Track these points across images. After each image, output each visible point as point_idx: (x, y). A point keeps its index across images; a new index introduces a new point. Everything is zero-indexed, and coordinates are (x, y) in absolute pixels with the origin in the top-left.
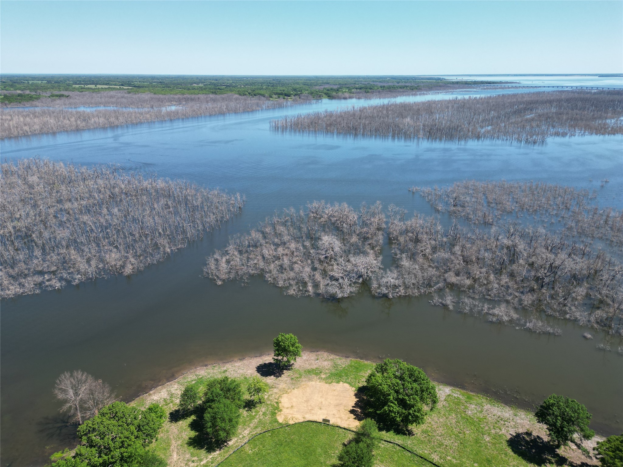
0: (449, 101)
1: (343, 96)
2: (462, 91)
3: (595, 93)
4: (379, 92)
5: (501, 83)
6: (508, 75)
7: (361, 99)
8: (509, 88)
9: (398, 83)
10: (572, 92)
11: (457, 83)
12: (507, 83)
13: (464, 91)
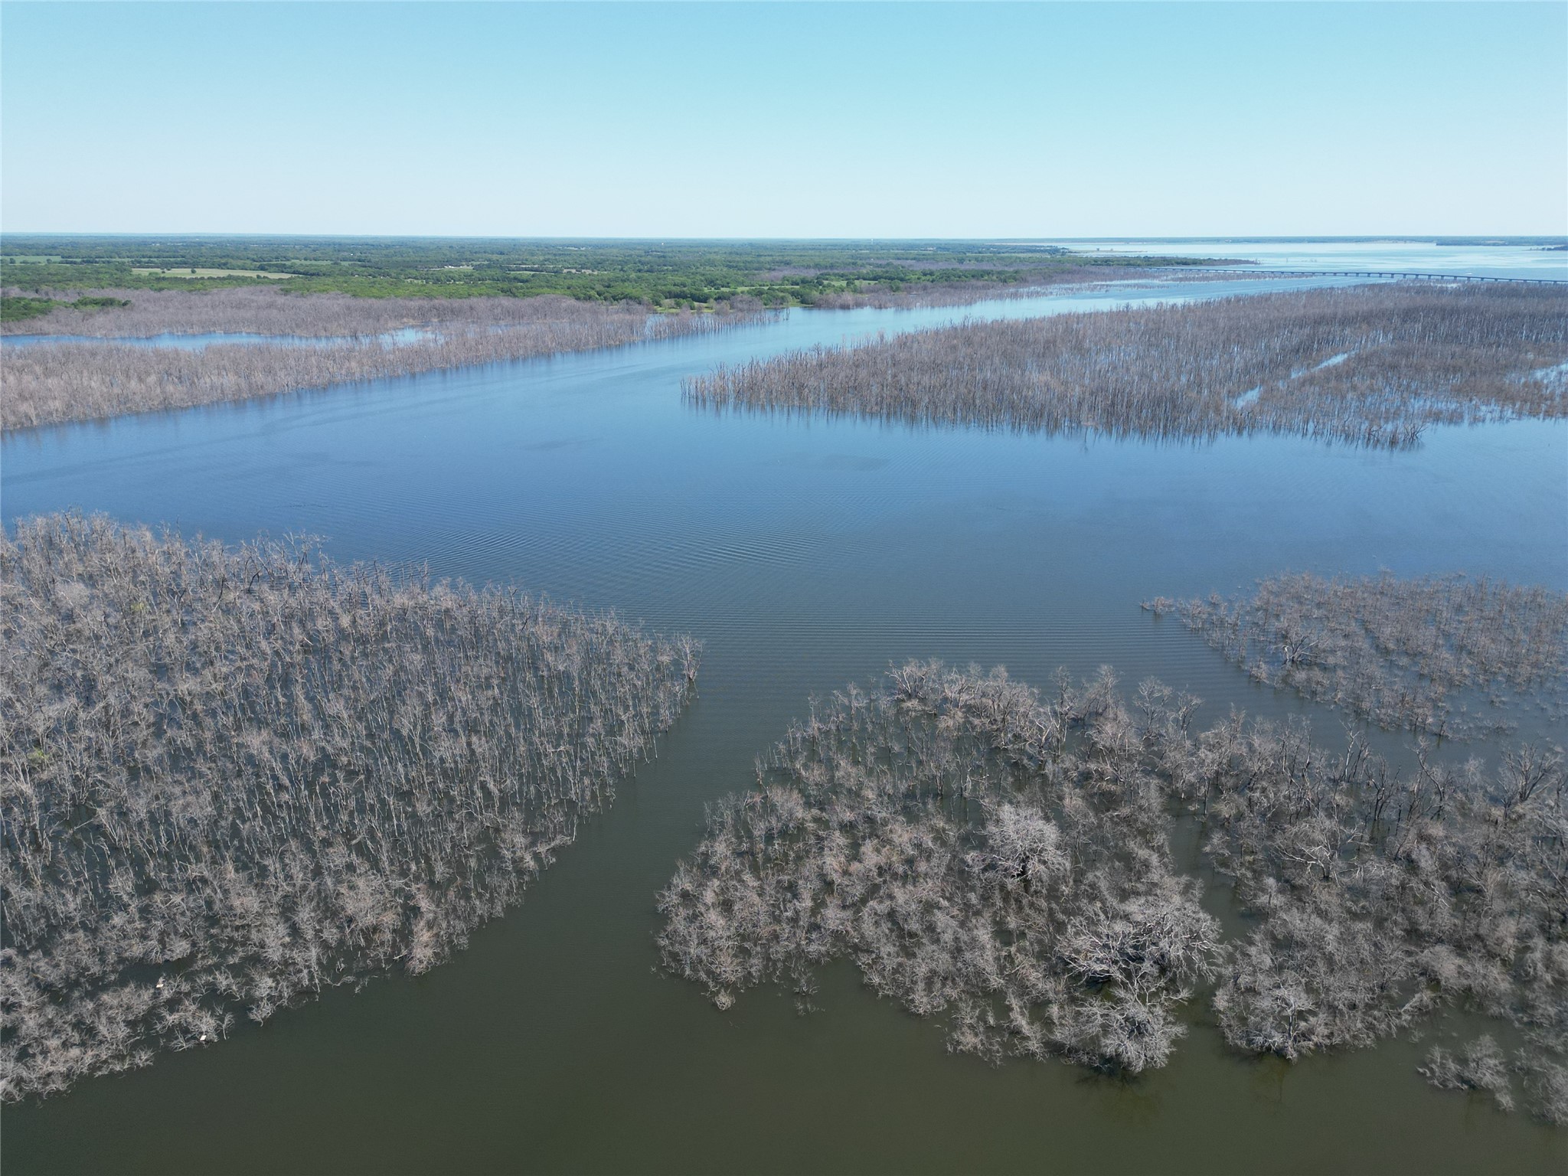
0: (1113, 316)
1: (840, 301)
2: (1128, 286)
3: (1457, 293)
4: (925, 288)
5: (1210, 262)
6: (1218, 241)
7: (886, 308)
8: (1239, 277)
9: (961, 261)
10: (1399, 288)
11: (1107, 262)
12: (1226, 262)
13: (1135, 285)
